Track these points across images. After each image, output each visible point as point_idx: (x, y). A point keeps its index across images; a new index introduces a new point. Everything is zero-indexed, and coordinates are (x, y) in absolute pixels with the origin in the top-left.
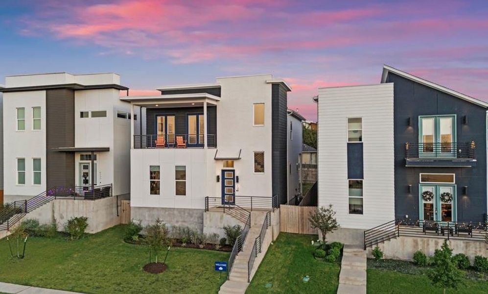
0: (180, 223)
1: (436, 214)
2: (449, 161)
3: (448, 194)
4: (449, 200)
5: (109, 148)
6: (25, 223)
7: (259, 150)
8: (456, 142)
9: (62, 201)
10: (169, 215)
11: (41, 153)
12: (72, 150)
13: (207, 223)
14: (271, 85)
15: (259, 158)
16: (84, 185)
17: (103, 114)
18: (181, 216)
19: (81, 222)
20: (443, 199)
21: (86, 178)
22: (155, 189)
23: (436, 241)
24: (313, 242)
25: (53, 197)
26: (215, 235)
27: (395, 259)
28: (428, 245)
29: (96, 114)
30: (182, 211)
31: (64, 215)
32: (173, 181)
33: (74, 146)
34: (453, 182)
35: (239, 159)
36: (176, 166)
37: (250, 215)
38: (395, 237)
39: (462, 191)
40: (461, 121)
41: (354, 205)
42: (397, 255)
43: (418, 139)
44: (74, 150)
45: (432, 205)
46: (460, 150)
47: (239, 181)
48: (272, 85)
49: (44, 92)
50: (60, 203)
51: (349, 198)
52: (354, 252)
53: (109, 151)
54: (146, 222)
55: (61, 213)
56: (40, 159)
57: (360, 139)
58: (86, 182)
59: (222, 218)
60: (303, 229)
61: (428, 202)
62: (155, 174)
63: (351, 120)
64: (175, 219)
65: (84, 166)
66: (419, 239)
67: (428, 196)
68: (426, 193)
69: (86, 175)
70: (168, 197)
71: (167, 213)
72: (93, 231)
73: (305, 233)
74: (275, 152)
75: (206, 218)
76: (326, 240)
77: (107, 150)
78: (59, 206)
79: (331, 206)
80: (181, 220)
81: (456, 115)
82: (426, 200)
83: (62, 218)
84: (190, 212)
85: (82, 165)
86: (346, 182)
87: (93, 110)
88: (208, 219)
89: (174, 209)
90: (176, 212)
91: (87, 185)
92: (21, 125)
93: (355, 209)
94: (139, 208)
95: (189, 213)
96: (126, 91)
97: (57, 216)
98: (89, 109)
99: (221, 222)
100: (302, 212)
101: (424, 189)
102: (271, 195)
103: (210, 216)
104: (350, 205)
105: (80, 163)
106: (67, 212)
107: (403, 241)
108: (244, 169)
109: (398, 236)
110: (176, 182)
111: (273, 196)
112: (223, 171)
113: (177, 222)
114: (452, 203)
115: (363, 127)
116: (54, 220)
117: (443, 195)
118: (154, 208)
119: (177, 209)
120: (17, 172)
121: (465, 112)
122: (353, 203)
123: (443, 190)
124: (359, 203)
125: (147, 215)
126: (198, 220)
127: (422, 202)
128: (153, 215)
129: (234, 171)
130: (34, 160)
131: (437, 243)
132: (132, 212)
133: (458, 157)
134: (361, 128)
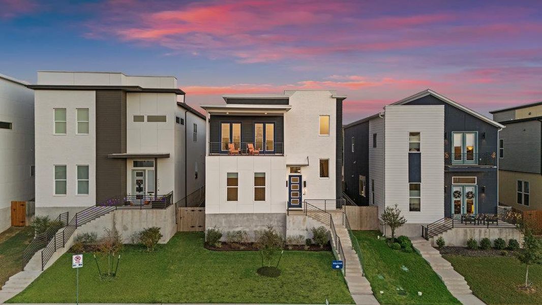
0: (259, 227)
1: (463, 208)
2: (473, 167)
3: (471, 193)
4: (473, 197)
5: (169, 155)
6: (79, 238)
7: (325, 157)
8: (477, 152)
9: (126, 211)
10: (248, 220)
11: (90, 159)
12: (125, 157)
13: (289, 225)
14: (335, 99)
15: (324, 164)
16: (138, 193)
17: (163, 119)
18: (261, 221)
19: (153, 233)
20: (468, 197)
21: (140, 186)
22: (232, 195)
23: (480, 230)
24: (378, 236)
25: (113, 208)
26: (301, 237)
27: (451, 246)
28: (474, 233)
29: (151, 119)
30: (261, 216)
31: (129, 226)
32: (252, 187)
33: (126, 152)
34: (475, 183)
35: (308, 165)
36: (255, 173)
37: (331, 217)
38: (450, 229)
39: (482, 190)
40: (482, 136)
41: (414, 204)
42: (452, 242)
43: (451, 150)
44: (126, 157)
45: (459, 201)
46: (481, 159)
47: (307, 185)
48: (337, 99)
49: (94, 92)
50: (123, 213)
51: (410, 199)
52: (421, 243)
53: (169, 157)
54: (224, 228)
55: (124, 223)
56: (87, 167)
57: (418, 150)
58: (140, 189)
59: (304, 220)
60: (361, 227)
61: (458, 199)
62: (233, 181)
63: (412, 134)
64: (254, 224)
65: (137, 173)
66: (468, 229)
67: (457, 195)
68: (456, 192)
69: (139, 183)
70: (246, 203)
71: (245, 218)
72: (164, 241)
73: (363, 229)
74: (339, 159)
75: (290, 221)
76: (394, 235)
77: (167, 156)
78: (122, 217)
79: (396, 206)
80: (260, 224)
81: (477, 132)
82: (456, 198)
83: (125, 229)
84: (269, 216)
85: (135, 172)
86: (407, 185)
87: (149, 115)
88: (291, 223)
89: (253, 214)
90: (255, 217)
91: (141, 193)
92: (61, 127)
93: (415, 208)
94: (215, 215)
95: (268, 218)
96: (183, 96)
97: (118, 227)
98: (146, 113)
99: (304, 225)
100: (361, 211)
101: (454, 189)
102: (335, 198)
103: (293, 219)
104: (410, 204)
105: (133, 170)
106: (132, 223)
107: (456, 232)
108: (310, 174)
109: (453, 228)
110: (255, 188)
111: (337, 199)
112: (290, 176)
113: (256, 226)
114: (474, 199)
115: (421, 140)
116: (116, 232)
117: (468, 194)
118: (231, 214)
119: (256, 214)
120: (54, 180)
121: (484, 129)
122: (412, 203)
123: (468, 190)
124: (416, 202)
125: (223, 222)
126: (278, 224)
127: (454, 199)
128: (231, 221)
129: (300, 177)
130: (79, 167)
131: (480, 232)
132: (207, 220)
133: (479, 164)
134: (420, 141)
